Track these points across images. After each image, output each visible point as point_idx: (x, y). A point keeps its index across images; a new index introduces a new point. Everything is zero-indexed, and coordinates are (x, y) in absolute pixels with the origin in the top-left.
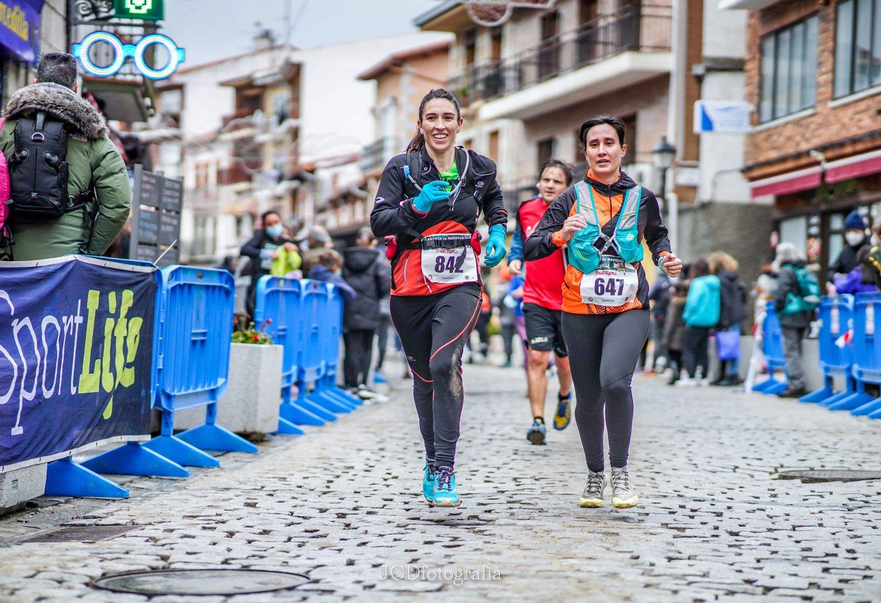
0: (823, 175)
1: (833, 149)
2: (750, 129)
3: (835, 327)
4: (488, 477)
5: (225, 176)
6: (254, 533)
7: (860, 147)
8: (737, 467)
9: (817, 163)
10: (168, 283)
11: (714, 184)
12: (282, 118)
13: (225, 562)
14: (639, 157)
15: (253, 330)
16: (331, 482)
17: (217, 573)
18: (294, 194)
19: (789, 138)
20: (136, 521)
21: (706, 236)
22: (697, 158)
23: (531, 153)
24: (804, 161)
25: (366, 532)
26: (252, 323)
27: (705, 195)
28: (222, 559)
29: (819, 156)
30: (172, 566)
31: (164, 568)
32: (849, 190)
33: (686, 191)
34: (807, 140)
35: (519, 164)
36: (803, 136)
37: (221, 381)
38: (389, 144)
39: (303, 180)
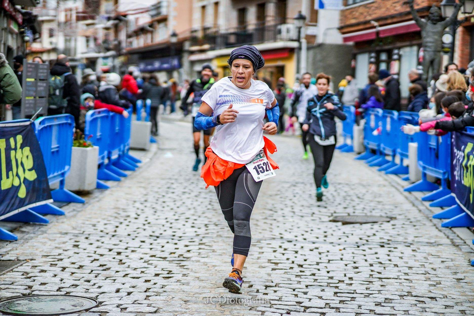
0: (378, 33)
1: (382, 20)
2: (343, 8)
3: (372, 124)
4: (193, 223)
6: (75, 268)
7: (395, 20)
8: (314, 213)
9: (374, 27)
10: (39, 127)
11: (325, 34)
13: (59, 290)
14: (289, 21)
15: (84, 140)
16: (117, 227)
17: (54, 297)
18: (116, 26)
19: (362, 14)
20: (19, 258)
21: (320, 61)
22: (316, 21)
23: (234, 15)
24: (368, 26)
25: (129, 267)
26: (83, 136)
27: (320, 40)
28: (57, 288)
29: (376, 24)
30: (34, 293)
31: (29, 294)
32: (389, 41)
33: (311, 38)
34: (370, 15)
35: (228, 20)
36: (368, 12)
37: (67, 168)
38: (164, 4)
39: (120, 20)
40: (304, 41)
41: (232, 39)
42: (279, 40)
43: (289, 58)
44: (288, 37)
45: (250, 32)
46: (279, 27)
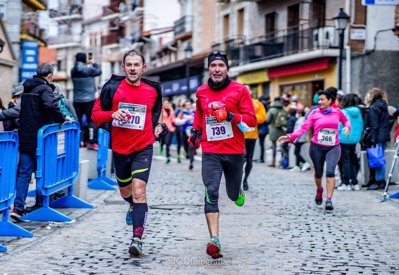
5: (105, 40)
11: (375, 39)
12: (134, 7)
14: (327, 23)
18: (141, 49)
21: (370, 73)
22: (365, 23)
27: (369, 46)
33: (357, 44)
38: (188, 20)
39: (145, 42)
40: (347, 48)
41: (259, 51)
42: (315, 48)
43: (329, 70)
44: (328, 45)
45: (280, 41)
46: (315, 32)
